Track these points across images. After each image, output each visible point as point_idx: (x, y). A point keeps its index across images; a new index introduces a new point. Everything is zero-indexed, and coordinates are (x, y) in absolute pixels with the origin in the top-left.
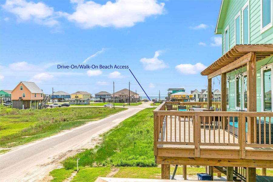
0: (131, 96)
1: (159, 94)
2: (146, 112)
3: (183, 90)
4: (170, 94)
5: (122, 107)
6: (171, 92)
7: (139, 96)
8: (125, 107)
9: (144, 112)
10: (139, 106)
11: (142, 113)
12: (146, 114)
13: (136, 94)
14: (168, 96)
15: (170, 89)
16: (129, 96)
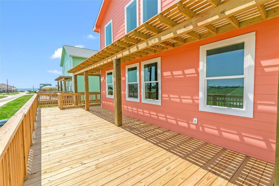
0: (8, 88)
1: (33, 87)
2: (24, 98)
3: (51, 85)
4: (41, 87)
5: (3, 96)
6: (42, 86)
7: (16, 88)
8: (5, 96)
9: (23, 98)
10: (17, 94)
11: (21, 98)
12: (24, 99)
13: (13, 87)
14: (40, 88)
15: (41, 84)
16: (7, 88)
